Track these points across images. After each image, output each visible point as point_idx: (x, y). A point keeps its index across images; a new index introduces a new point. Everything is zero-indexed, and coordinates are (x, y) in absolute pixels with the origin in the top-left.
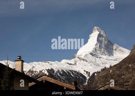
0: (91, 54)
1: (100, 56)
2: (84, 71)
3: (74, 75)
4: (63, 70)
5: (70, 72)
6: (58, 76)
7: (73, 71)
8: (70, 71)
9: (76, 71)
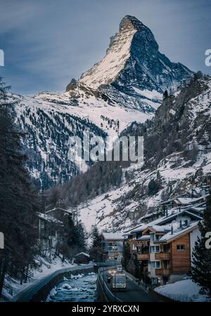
0: (114, 85)
1: (138, 91)
2: (102, 117)
3: (73, 127)
4: (42, 111)
5: (61, 117)
6: (26, 125)
7: (70, 115)
8: (61, 114)
9: (80, 118)
